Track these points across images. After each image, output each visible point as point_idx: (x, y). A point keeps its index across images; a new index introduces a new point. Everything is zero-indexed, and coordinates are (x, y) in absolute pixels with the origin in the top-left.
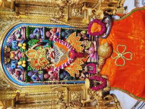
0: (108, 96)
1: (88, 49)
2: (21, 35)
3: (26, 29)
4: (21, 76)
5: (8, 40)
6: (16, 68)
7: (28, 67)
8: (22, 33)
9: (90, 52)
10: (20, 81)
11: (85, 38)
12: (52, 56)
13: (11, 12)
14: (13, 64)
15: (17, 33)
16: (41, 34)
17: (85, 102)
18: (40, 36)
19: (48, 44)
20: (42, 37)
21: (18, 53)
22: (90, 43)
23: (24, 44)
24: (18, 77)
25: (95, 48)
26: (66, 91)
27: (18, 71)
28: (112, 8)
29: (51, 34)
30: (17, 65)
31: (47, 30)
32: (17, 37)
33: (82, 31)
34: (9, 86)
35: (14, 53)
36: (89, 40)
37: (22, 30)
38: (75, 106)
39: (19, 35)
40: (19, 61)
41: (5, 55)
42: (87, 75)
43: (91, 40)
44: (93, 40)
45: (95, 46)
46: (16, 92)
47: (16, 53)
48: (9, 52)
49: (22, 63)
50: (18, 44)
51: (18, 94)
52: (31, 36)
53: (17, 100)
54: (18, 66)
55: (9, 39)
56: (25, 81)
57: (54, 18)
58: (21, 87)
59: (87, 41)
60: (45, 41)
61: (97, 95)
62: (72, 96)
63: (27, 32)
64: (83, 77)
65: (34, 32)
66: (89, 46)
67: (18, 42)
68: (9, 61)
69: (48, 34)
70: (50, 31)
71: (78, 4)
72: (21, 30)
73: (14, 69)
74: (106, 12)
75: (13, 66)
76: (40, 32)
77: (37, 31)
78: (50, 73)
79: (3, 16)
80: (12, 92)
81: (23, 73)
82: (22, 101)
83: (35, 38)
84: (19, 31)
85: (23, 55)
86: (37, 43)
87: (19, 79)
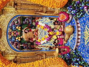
2: (18, 22)
3: (21, 18)
6: (15, 41)
7: (22, 41)
12: (36, 34)
13: (12, 9)
20: (30, 23)
22: (59, 26)
23: (20, 27)
24: (16, 47)
26: (44, 56)
31: (33, 19)
32: (16, 23)
33: (54, 19)
35: (14, 32)
45: (62, 28)
46: (15, 56)
49: (19, 39)
50: (16, 27)
53: (15, 60)
54: (16, 40)
55: (11, 24)
57: (37, 12)
58: (18, 52)
59: (57, 25)
66: (59, 28)
67: (16, 26)
68: (11, 37)
70: (35, 19)
75: (13, 40)
76: (29, 20)
80: (12, 56)
81: (19, 44)
84: (17, 19)
85: (19, 33)
86: (27, 26)
87: (17, 48)
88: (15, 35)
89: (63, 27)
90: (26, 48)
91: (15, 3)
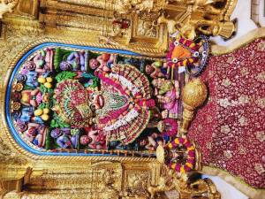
0: (198, 183)
1: (164, 95)
2: (45, 63)
3: (54, 52)
4: (39, 137)
5: (21, 71)
6: (31, 121)
7: (53, 121)
8: (47, 60)
9: (167, 99)
10: (35, 147)
11: (160, 75)
12: (99, 103)
13: (31, 21)
14: (25, 115)
15: (38, 59)
16: (82, 63)
17: (155, 189)
18: (79, 66)
19: (91, 81)
20: (82, 68)
21: (37, 94)
22: (169, 83)
23: (49, 79)
24: (32, 139)
25: (177, 93)
26: (119, 171)
27: (34, 128)
28: (209, 22)
29: (99, 64)
30: (33, 115)
31: (92, 56)
32: (38, 66)
33: (154, 61)
34: (13, 155)
35: (29, 94)
36: (166, 79)
37: (48, 53)
38: (136, 196)
39: (41, 62)
40: (36, 109)
41: (12, 96)
42: (160, 143)
43: (170, 78)
44: (174, 79)
45: (177, 89)
46: (26, 167)
47: (33, 93)
48: (20, 92)
49: (43, 113)
50: (37, 77)
51: (30, 171)
52: (63, 65)
53: (26, 182)
54: (34, 119)
55: (22, 69)
56: (44, 147)
57: (106, 36)
58: (37, 157)
59: (163, 79)
60: (87, 76)
61: (178, 178)
62: (131, 180)
63: (56, 57)
64: (151, 146)
65: (69, 58)
66: (166, 89)
67: (38, 74)
68: (18, 107)
69: (92, 64)
70: (98, 59)
71: (151, 12)
72: (45, 54)
73: (26, 123)
74: (200, 29)
75: (26, 118)
76: (79, 58)
77: (74, 57)
78: (91, 134)
79: (16, 27)
80: (18, 167)
81: (41, 131)
82: (35, 185)
83: (70, 69)
84: (43, 54)
85: (45, 98)
86: (73, 78)
87: (35, 142)
88: (32, 102)
89: (180, 87)
90: (64, 143)
91: (41, 6)
